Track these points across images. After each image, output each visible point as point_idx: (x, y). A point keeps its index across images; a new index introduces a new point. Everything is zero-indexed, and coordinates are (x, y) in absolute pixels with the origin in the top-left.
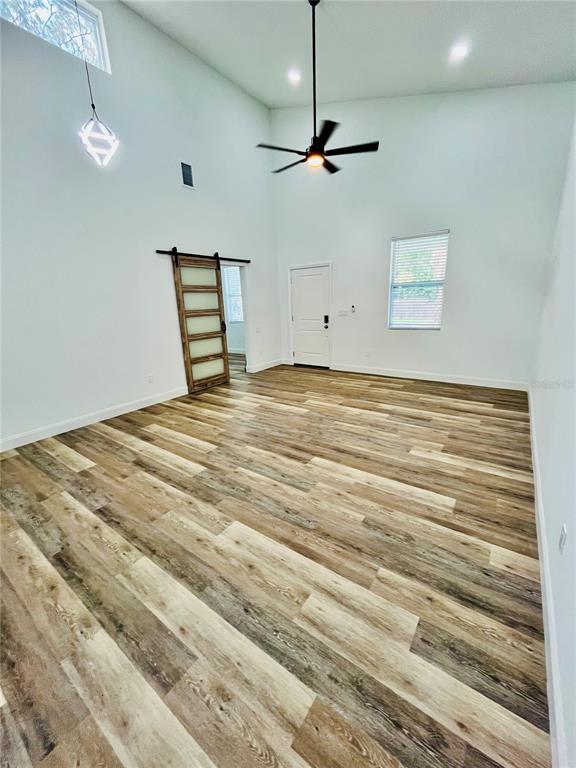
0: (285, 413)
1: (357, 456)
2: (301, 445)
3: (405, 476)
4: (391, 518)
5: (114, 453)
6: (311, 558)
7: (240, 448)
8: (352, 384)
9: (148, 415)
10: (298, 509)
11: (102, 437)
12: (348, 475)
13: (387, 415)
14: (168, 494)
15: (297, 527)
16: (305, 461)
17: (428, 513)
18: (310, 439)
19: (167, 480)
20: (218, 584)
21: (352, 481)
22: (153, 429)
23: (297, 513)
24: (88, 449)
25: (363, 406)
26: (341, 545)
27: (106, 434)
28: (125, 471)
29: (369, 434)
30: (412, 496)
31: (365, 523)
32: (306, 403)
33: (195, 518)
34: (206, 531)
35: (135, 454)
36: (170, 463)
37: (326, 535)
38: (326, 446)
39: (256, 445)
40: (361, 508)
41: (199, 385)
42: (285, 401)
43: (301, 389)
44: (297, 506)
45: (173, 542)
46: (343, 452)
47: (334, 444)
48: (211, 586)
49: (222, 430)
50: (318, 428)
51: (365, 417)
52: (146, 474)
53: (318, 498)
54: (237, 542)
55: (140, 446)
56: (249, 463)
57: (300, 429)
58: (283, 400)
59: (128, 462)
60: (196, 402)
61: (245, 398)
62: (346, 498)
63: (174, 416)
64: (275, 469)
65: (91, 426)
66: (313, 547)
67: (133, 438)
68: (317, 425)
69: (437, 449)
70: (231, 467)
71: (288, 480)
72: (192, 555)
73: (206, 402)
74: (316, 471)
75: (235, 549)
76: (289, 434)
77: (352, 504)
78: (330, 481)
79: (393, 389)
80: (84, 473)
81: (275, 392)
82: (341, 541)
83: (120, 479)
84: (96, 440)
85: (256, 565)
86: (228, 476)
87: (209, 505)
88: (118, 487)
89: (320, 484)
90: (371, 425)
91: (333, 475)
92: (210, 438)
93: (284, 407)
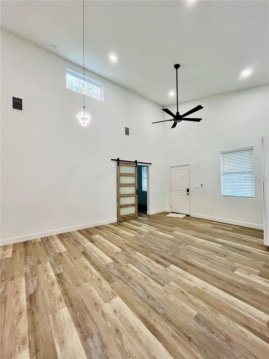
0: (161, 237)
1: (198, 268)
2: (166, 256)
3: (230, 288)
4: (216, 319)
5: (76, 246)
6: (155, 336)
7: (133, 253)
8: (201, 225)
9: (97, 230)
10: (155, 297)
11: (75, 238)
12: (190, 280)
13: (221, 246)
14: (91, 272)
15: (152, 310)
16: (166, 266)
17: (245, 322)
18: (172, 253)
19: (93, 264)
20: (96, 338)
21: (192, 284)
22: (97, 237)
23: (154, 299)
24: (67, 243)
25: (206, 238)
26: (178, 331)
27: (77, 236)
28: (77, 256)
29: (208, 256)
30: (234, 305)
31: (197, 318)
32: (174, 233)
33: (98, 289)
34: (101, 299)
35: (84, 248)
36: (98, 255)
37: (169, 321)
38: (179, 259)
39: (141, 252)
40: (195, 306)
41: (123, 218)
42: (163, 231)
43: (172, 225)
44: (155, 295)
45: (83, 301)
46: (190, 264)
47: (185, 258)
48: (92, 338)
49: (127, 242)
50: (178, 248)
51: (206, 245)
52: (85, 259)
53: (169, 292)
54: (115, 311)
55: (88, 244)
56: (135, 262)
57: (167, 247)
58: (162, 230)
59: (80, 251)
60: (120, 226)
61: (143, 226)
62: (187, 296)
63: (108, 232)
64: (148, 268)
65: (73, 232)
66: (159, 328)
67: (87, 240)
68: (177, 246)
69: (255, 273)
70: (125, 262)
71: (154, 276)
72: (89, 312)
73: (124, 226)
74: (171, 274)
75: (112, 315)
76: (161, 249)
77: (190, 301)
78: (178, 282)
79: (226, 230)
80: (60, 254)
81: (159, 225)
82: (177, 328)
83: (73, 259)
84: (72, 239)
85: (121, 331)
86: (122, 268)
87: (108, 283)
88: (71, 264)
89: (172, 283)
90: (210, 250)
91: (181, 278)
92: (120, 245)
93: (161, 234)
